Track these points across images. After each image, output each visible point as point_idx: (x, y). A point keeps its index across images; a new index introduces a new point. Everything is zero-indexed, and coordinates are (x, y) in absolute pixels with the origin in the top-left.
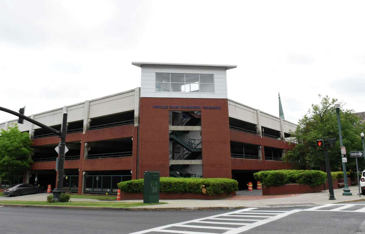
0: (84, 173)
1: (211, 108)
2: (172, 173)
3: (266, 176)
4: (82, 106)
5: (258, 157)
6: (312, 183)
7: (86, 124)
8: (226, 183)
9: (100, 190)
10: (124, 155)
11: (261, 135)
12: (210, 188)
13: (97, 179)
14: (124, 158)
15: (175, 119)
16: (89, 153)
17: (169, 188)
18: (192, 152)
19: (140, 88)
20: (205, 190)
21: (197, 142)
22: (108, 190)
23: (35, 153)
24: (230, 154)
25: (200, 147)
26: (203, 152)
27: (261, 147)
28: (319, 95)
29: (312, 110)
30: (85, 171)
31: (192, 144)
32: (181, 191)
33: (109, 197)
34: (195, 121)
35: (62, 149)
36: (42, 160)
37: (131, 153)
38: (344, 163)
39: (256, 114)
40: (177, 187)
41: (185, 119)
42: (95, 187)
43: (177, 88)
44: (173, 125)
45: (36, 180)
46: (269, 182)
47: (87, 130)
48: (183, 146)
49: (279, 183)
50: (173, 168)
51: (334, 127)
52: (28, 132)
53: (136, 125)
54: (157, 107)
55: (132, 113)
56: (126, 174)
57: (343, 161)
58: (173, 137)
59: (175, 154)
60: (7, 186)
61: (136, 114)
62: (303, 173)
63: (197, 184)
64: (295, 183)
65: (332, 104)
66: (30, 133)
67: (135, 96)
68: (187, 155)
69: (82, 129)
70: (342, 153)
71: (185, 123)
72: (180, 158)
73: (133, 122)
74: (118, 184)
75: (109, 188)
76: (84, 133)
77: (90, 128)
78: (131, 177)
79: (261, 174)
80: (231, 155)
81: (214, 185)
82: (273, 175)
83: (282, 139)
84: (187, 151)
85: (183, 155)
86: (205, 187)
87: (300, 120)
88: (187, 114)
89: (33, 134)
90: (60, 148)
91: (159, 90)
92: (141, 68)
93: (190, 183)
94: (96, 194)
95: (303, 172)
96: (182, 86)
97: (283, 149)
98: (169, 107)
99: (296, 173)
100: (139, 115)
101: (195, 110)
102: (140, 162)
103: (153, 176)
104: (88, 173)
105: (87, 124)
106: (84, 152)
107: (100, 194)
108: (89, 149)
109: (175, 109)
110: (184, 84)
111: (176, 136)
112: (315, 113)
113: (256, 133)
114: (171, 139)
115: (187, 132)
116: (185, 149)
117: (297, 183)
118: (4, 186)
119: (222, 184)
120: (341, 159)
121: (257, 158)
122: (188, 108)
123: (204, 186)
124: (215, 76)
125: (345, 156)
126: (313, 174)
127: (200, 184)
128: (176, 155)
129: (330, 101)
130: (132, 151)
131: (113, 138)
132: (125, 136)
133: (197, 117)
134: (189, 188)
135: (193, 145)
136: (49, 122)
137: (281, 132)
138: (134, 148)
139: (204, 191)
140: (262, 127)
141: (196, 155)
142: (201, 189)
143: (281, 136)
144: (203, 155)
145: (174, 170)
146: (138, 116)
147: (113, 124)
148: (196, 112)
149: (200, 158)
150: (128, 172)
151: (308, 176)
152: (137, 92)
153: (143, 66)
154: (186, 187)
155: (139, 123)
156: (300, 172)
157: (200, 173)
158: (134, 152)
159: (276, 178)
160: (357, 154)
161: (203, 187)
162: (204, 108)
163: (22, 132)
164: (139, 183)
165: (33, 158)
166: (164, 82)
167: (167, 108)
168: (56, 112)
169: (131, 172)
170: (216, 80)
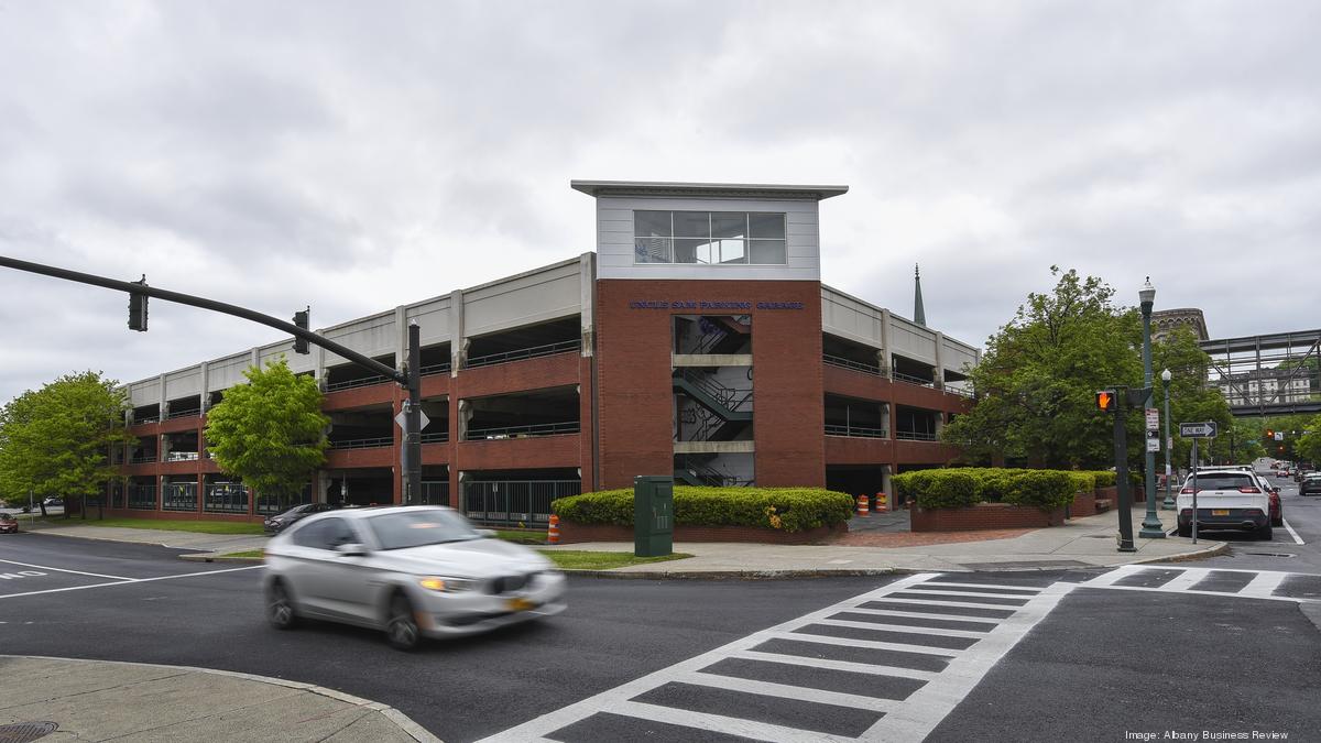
0: (461, 474)
1: (776, 307)
2: (681, 474)
3: (928, 482)
4: (443, 305)
5: (880, 432)
6: (1043, 501)
7: (456, 351)
8: (826, 500)
9: (503, 516)
10: (559, 430)
11: (890, 376)
12: (790, 515)
13: (495, 489)
14: (561, 439)
15: (683, 336)
16: (471, 424)
17: (683, 513)
18: (728, 422)
19: (593, 256)
20: (778, 519)
21: (739, 396)
22: (524, 517)
23: (334, 426)
24: (823, 426)
25: (746, 407)
26: (757, 420)
27: (888, 406)
28: (1052, 268)
29: (1028, 308)
30: (464, 471)
31: (727, 402)
32: (717, 522)
33: (527, 534)
34: (735, 342)
35: (412, 419)
36: (356, 445)
37: (577, 426)
38: (1151, 452)
39: (879, 322)
40: (704, 513)
41: (708, 338)
42: (491, 509)
43: (686, 254)
44: (678, 352)
45: (343, 492)
46: (935, 498)
47: (461, 367)
48: (704, 405)
49: (960, 502)
50: (681, 461)
51: (1090, 354)
52: (312, 373)
53: (587, 353)
54: (641, 306)
55: (575, 321)
56: (566, 479)
57: (1150, 449)
58: (681, 382)
59: (683, 426)
60: (272, 508)
61: (587, 324)
62: (1023, 476)
63: (759, 505)
64: (999, 501)
65: (1084, 291)
66: (317, 377)
67: (582, 276)
68: (714, 430)
69: (450, 366)
70: (1149, 426)
71: (708, 349)
72: (696, 437)
73: (578, 347)
74: (553, 503)
75: (526, 511)
76: (454, 375)
77: (470, 363)
78: (579, 484)
79: (914, 478)
80: (826, 428)
81: (799, 507)
82: (945, 481)
83: (939, 385)
84: (713, 421)
85: (704, 429)
86: (777, 513)
87: (991, 337)
88: (714, 322)
89: (325, 380)
90: (408, 415)
91: (642, 258)
92: (594, 199)
93: (739, 503)
94: (493, 525)
95: (1022, 473)
96: (699, 248)
97: (940, 412)
98: (670, 306)
99: (1000, 475)
100: (594, 326)
101: (735, 311)
102: (601, 448)
103: (657, 489)
104: (472, 474)
105: (460, 353)
106: (459, 422)
107: (504, 525)
108: (471, 416)
109: (688, 311)
110: (707, 242)
111: (690, 380)
112: (1034, 316)
113: (877, 371)
114: (677, 389)
115: (713, 370)
116: (708, 414)
117: (1005, 501)
118: (265, 508)
119: (819, 506)
120: (1145, 443)
121: (879, 434)
122: (718, 306)
123: (774, 509)
124: (789, 219)
125: (1155, 435)
126: (1050, 479)
127: (765, 504)
128: (686, 429)
129: (1082, 283)
130: (578, 419)
131: (530, 387)
132: (560, 381)
133: (741, 331)
134: (737, 515)
135: (731, 404)
136: (369, 348)
137: (936, 369)
138: (584, 412)
139: (775, 521)
140: (894, 356)
141: (736, 428)
142: (768, 517)
143: (936, 378)
144: (757, 429)
145: (683, 468)
146: (591, 331)
147: (526, 353)
148: (736, 318)
149: (750, 437)
150: (570, 472)
151: (1036, 484)
152: (586, 265)
153: (600, 191)
154: (728, 511)
155: (595, 347)
156: (1011, 475)
157: (747, 472)
158: (584, 422)
159: (955, 489)
160: (1197, 430)
161: (771, 512)
162: (761, 307)
163: (298, 375)
164: (607, 502)
165: (331, 437)
166: (654, 236)
167: (664, 307)
168: (377, 323)
169: (579, 472)
170: (790, 229)
